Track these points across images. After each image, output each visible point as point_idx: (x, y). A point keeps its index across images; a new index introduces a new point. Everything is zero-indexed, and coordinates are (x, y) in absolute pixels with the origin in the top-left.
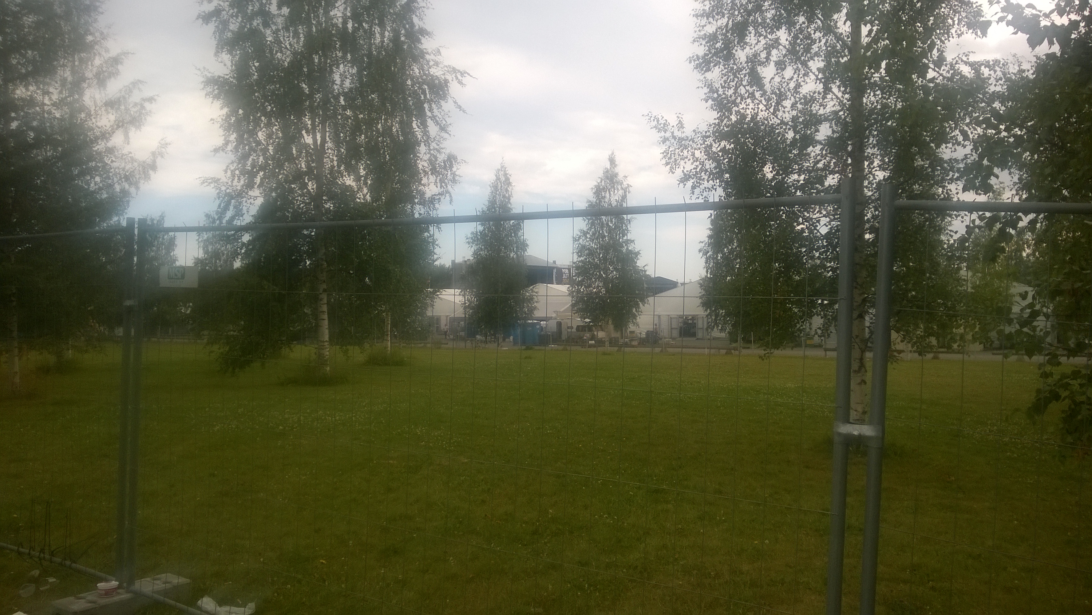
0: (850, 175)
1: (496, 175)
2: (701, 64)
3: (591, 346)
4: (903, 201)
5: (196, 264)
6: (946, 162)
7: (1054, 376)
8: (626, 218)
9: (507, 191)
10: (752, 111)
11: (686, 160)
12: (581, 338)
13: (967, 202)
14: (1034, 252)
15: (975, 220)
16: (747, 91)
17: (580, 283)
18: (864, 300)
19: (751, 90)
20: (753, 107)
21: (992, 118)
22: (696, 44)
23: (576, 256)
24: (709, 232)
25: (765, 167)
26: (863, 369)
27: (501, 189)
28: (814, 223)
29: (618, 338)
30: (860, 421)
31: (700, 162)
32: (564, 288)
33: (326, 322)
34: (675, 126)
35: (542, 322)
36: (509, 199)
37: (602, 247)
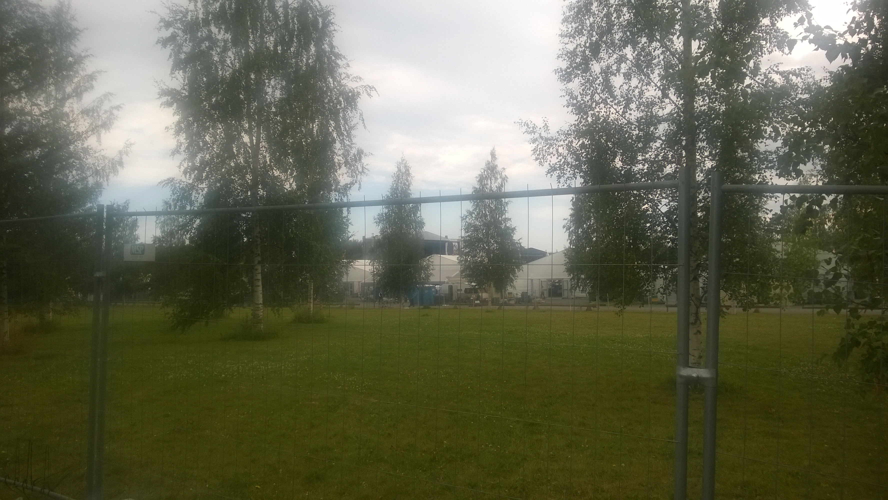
0: (685, 165)
1: (398, 167)
2: (563, 76)
3: (476, 305)
4: (728, 185)
5: (155, 241)
6: (762, 154)
7: (855, 326)
8: (504, 201)
9: (407, 180)
10: (605, 113)
11: (552, 155)
12: (469, 298)
13: (779, 185)
14: (834, 224)
15: (787, 200)
16: (601, 97)
17: (467, 254)
18: (698, 266)
19: (604, 97)
20: (606, 111)
21: (799, 117)
22: (560, 59)
23: (463, 232)
24: (571, 212)
25: (616, 159)
26: (698, 322)
27: (402, 178)
28: (656, 203)
29: (499, 298)
30: (697, 364)
31: (563, 156)
32: (454, 258)
33: (260, 289)
34: (542, 128)
35: (436, 286)
36: (409, 186)
37: (485, 225)
